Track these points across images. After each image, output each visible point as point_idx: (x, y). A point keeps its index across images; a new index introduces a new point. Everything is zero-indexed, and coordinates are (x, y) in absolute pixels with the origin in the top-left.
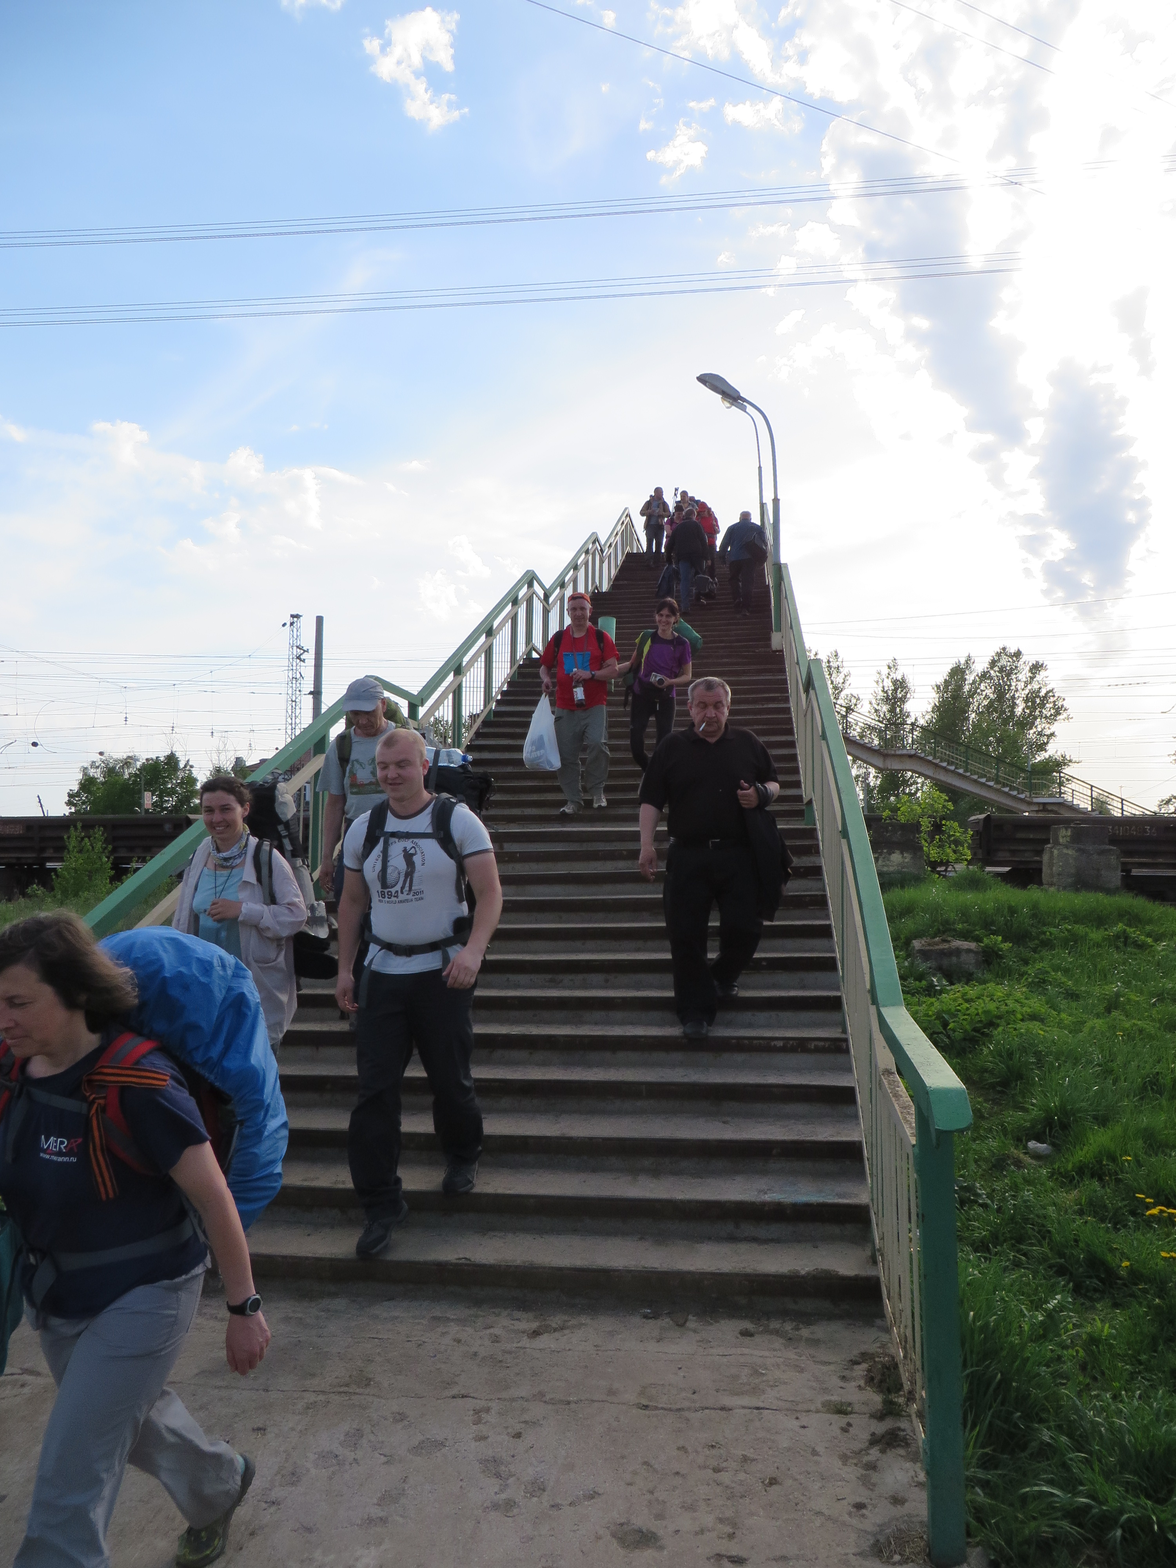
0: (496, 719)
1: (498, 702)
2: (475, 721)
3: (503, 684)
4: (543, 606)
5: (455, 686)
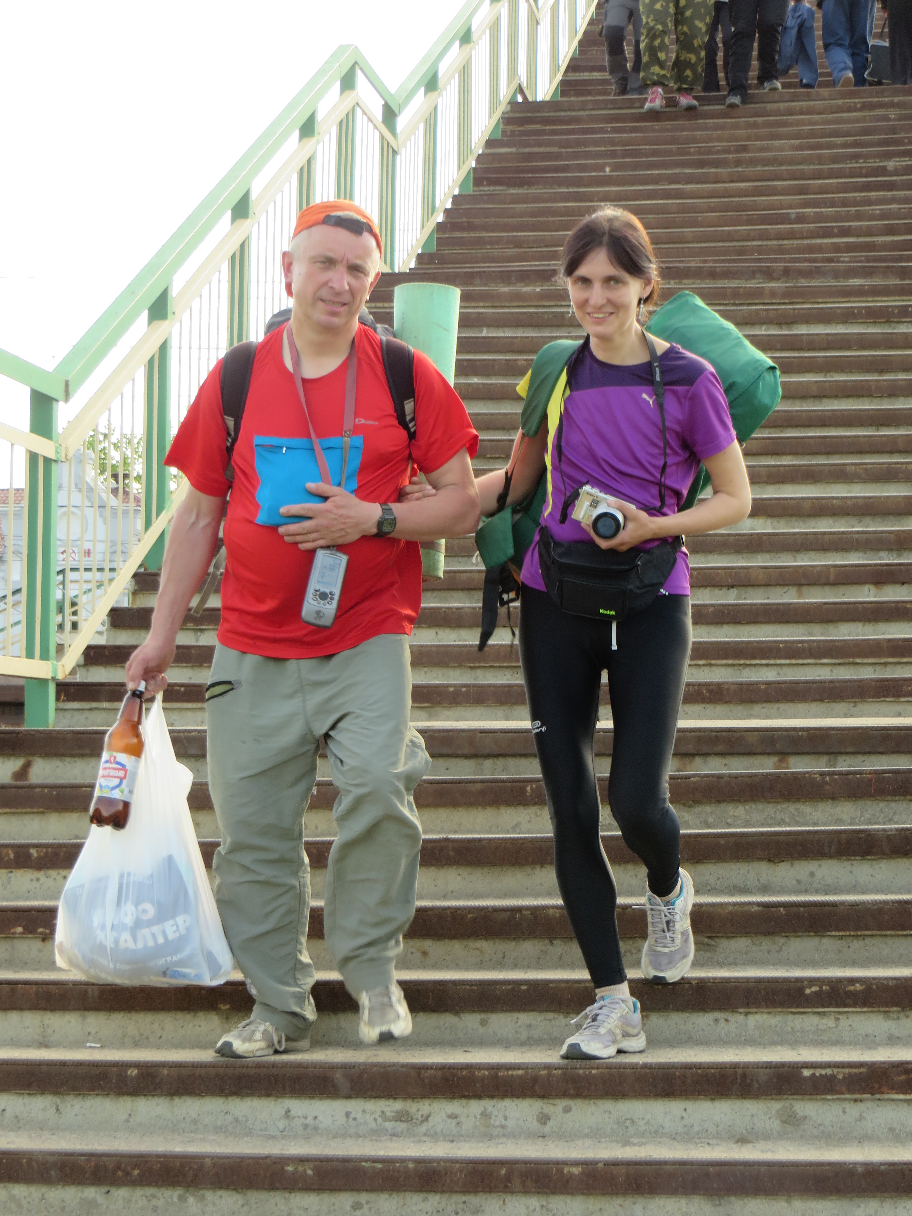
4: (382, 137)
5: (152, 347)
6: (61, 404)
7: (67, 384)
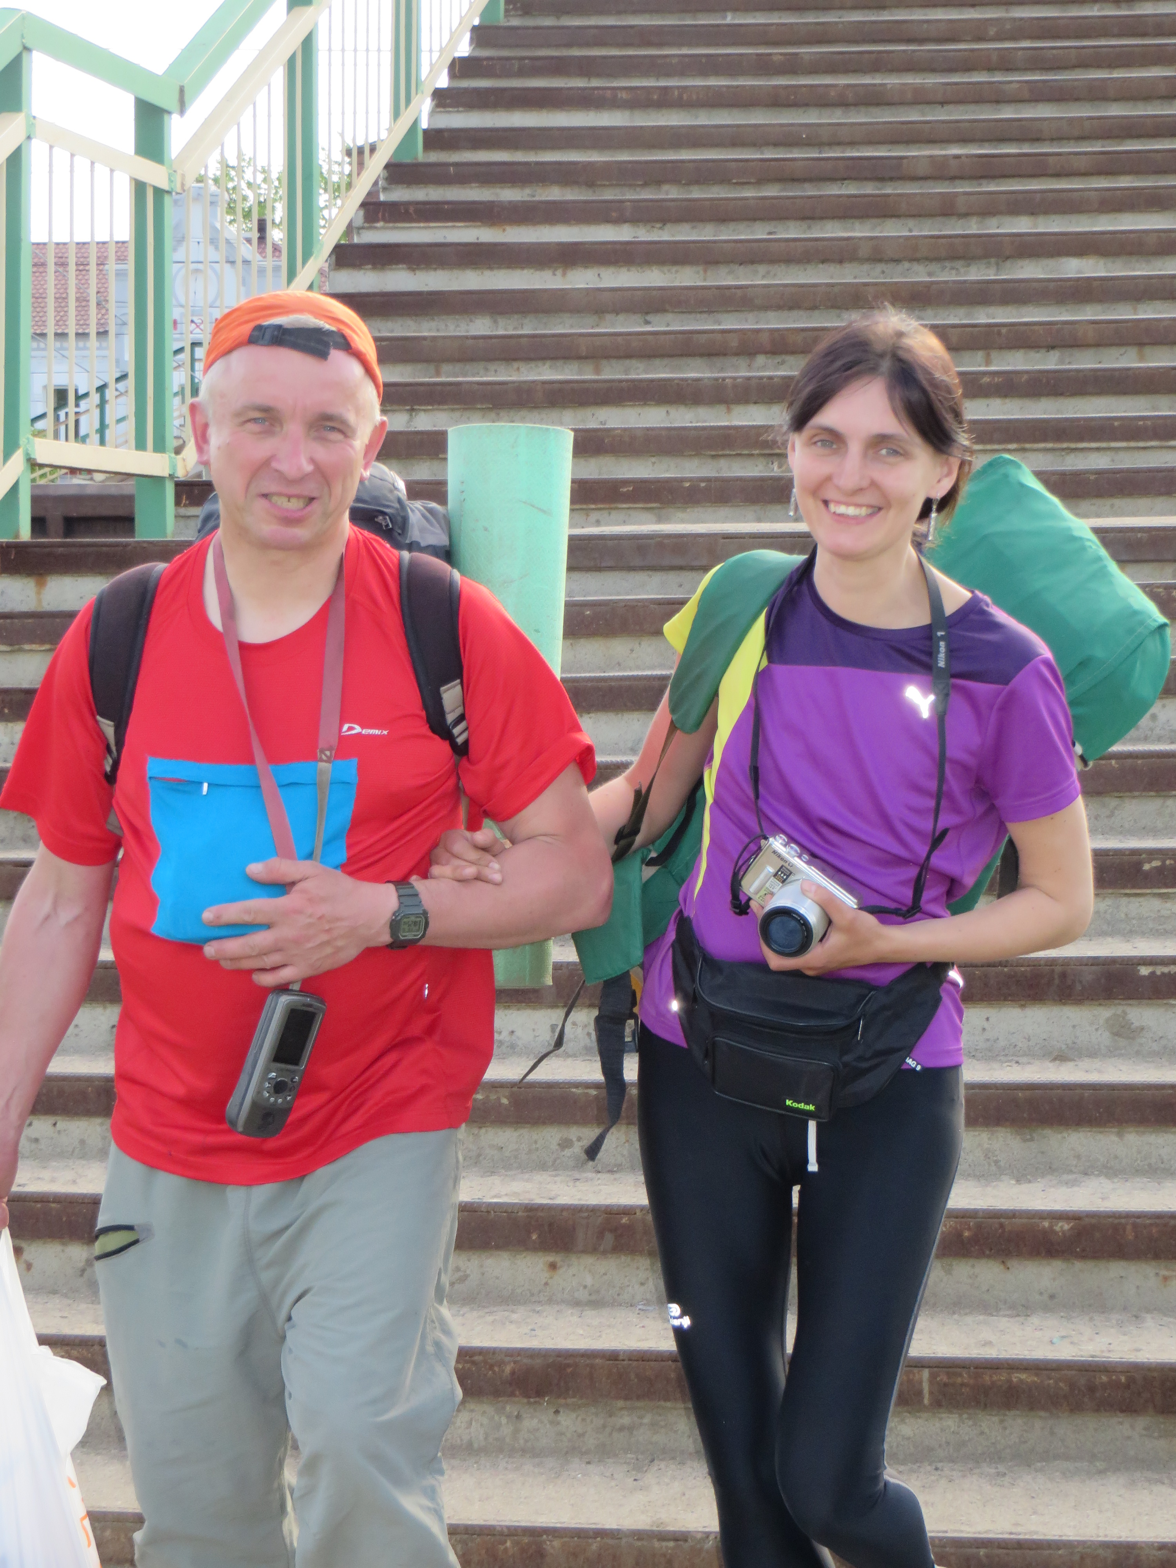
0: (434, 157)
1: (442, 98)
2: (361, 165)
3: (454, 38)
5: (293, 43)
6: (175, 117)
7: (182, 90)
